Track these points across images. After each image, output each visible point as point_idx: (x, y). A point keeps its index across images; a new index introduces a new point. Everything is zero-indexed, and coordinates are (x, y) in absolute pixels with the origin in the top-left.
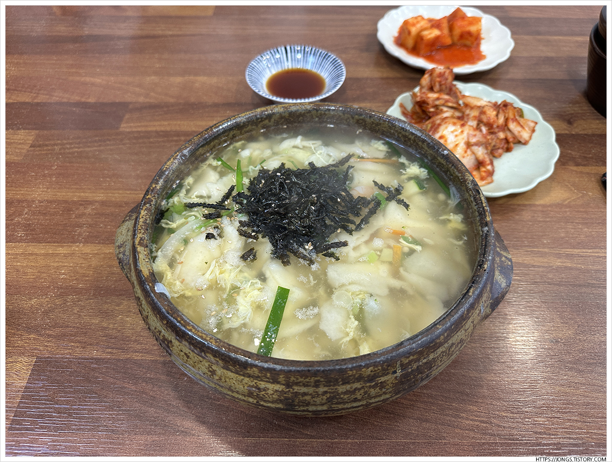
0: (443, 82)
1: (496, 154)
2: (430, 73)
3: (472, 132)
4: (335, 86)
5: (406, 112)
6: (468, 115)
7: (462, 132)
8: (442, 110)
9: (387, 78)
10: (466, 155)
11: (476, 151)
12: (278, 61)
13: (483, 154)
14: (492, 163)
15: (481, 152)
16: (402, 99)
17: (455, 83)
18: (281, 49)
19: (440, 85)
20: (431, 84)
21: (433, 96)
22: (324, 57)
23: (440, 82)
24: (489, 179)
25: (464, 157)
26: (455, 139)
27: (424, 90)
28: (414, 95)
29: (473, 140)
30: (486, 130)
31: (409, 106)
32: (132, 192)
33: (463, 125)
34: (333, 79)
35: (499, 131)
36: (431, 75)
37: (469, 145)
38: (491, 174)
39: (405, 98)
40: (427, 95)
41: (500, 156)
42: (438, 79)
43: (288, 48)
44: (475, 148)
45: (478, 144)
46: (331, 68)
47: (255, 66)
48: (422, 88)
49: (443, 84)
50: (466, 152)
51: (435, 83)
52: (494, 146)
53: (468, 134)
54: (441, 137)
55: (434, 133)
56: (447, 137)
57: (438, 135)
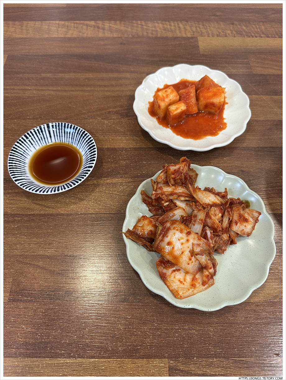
3: (196, 242)
7: (188, 240)
10: (190, 262)
11: (199, 259)
13: (206, 260)
15: (203, 259)
16: (143, 187)
25: (189, 264)
26: (182, 247)
29: (197, 250)
33: (189, 233)
35: (223, 234)
37: (193, 253)
38: (212, 276)
43: (51, 125)
44: (199, 257)
45: (201, 253)
50: (190, 259)
53: (193, 244)
54: (169, 244)
55: (163, 237)
56: (174, 243)
57: (167, 240)
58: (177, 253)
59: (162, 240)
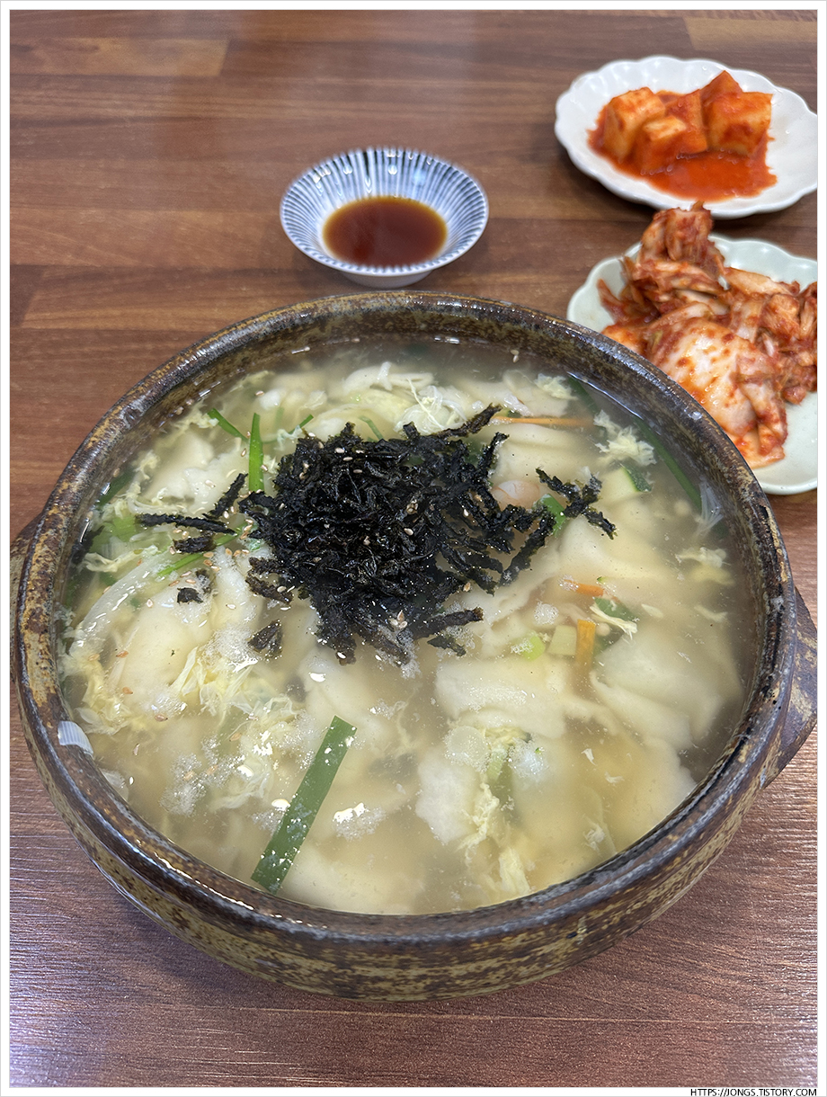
0: (690, 240)
1: (791, 398)
2: (663, 219)
3: (746, 354)
4: (465, 241)
5: (610, 299)
6: (739, 313)
7: (727, 352)
8: (684, 300)
9: (573, 221)
10: (732, 401)
11: (752, 395)
12: (350, 182)
13: (766, 400)
14: (783, 419)
15: (762, 396)
16: (602, 272)
17: (712, 238)
18: (356, 156)
19: (683, 246)
20: (665, 243)
21: (667, 267)
22: (445, 175)
23: (683, 239)
24: (776, 453)
25: (727, 405)
26: (711, 368)
27: (649, 256)
28: (628, 264)
29: (748, 371)
30: (775, 347)
31: (618, 287)
32: (44, 465)
33: (728, 338)
34: (461, 223)
35: (801, 350)
36: (665, 224)
37: (738, 380)
38: (780, 440)
39: (607, 269)
40: (654, 265)
41: (799, 400)
42: (679, 233)
43: (370, 154)
44: (751, 387)
45: (757, 379)
46: (458, 198)
47: (301, 193)
48: (644, 249)
49: (689, 244)
50: (732, 395)
51: (672, 242)
52: (790, 381)
53: (739, 358)
54: (682, 362)
55: (668, 351)
56: (694, 362)
57: (675, 357)
58: (700, 381)
59: (664, 360)
